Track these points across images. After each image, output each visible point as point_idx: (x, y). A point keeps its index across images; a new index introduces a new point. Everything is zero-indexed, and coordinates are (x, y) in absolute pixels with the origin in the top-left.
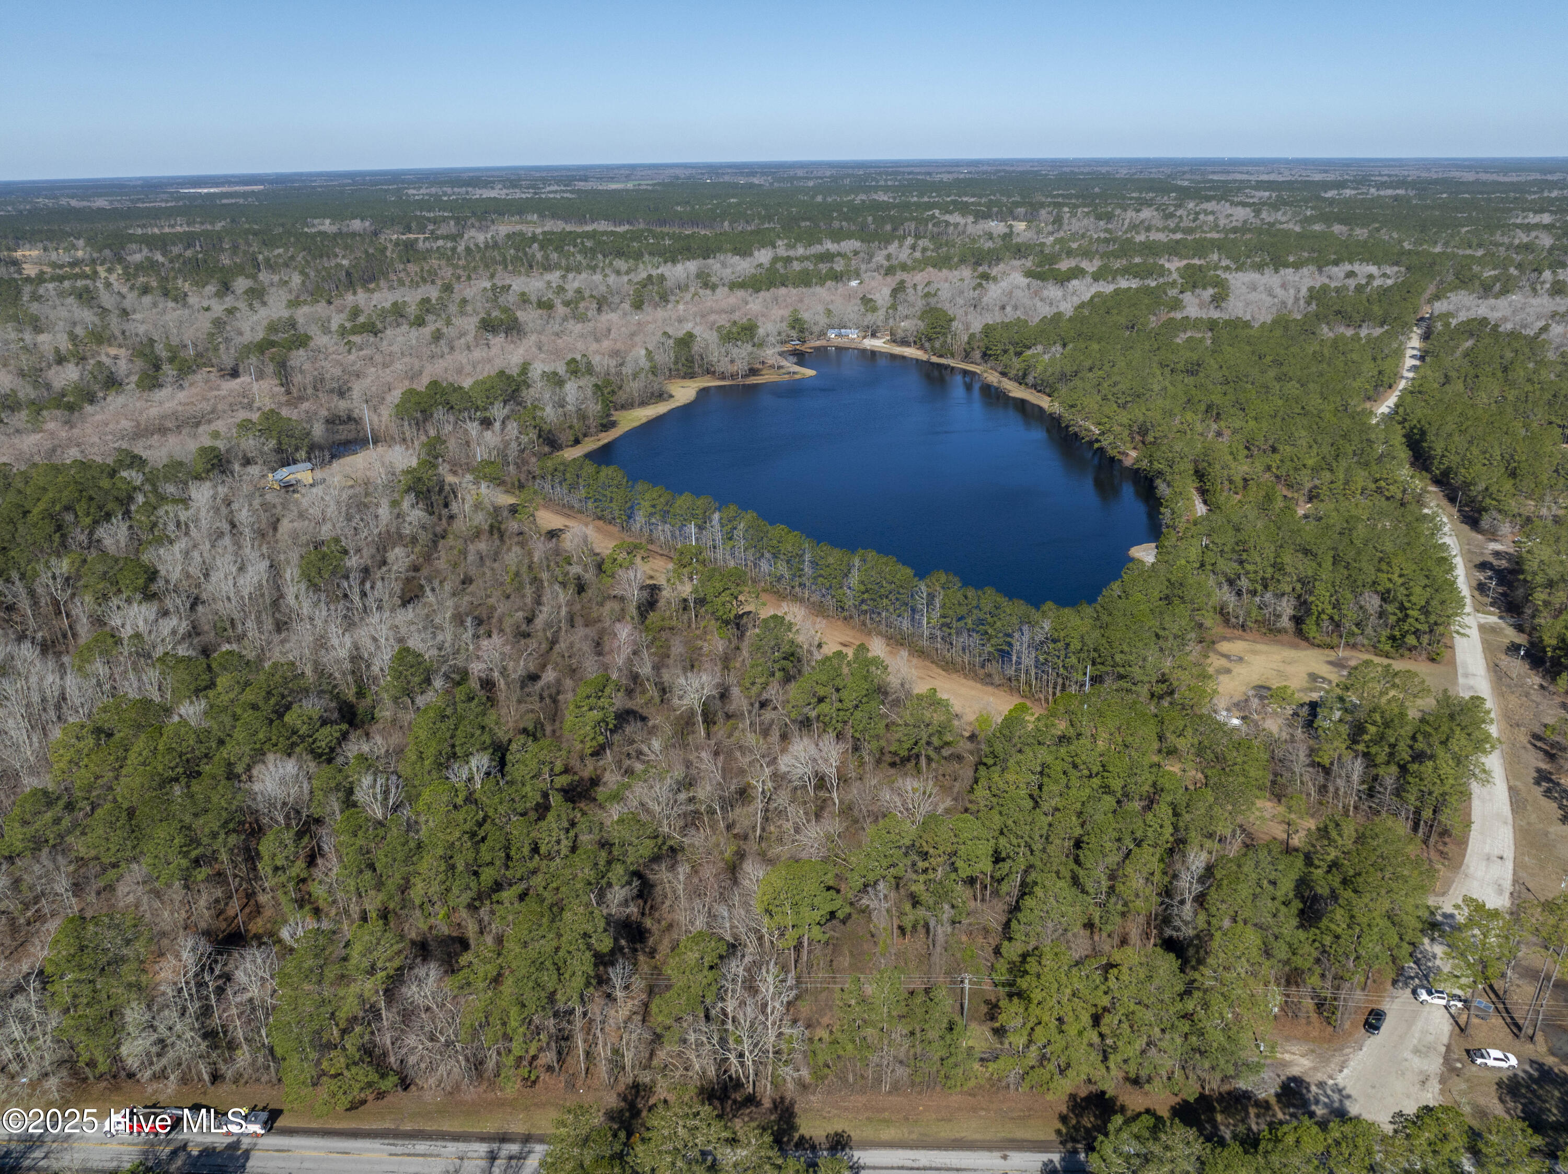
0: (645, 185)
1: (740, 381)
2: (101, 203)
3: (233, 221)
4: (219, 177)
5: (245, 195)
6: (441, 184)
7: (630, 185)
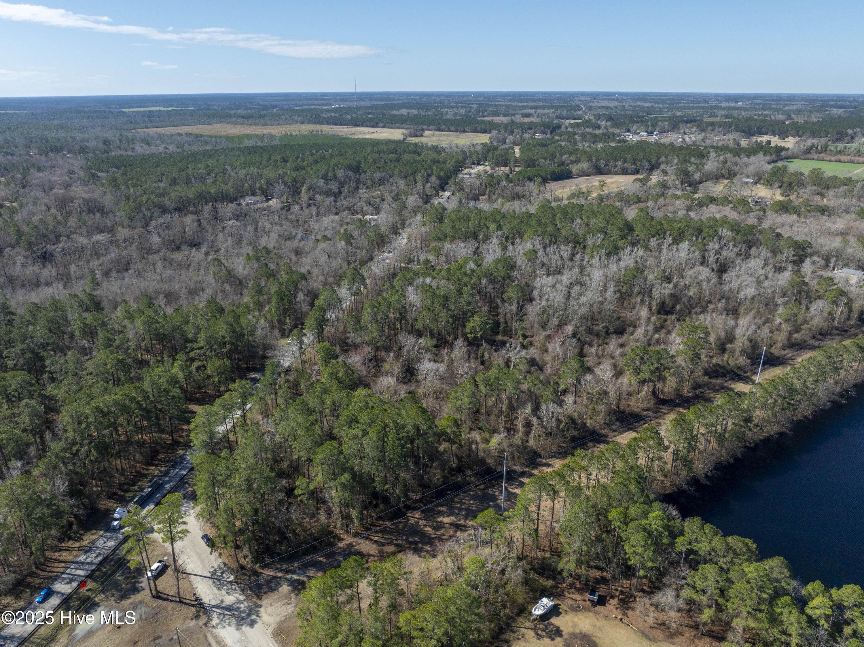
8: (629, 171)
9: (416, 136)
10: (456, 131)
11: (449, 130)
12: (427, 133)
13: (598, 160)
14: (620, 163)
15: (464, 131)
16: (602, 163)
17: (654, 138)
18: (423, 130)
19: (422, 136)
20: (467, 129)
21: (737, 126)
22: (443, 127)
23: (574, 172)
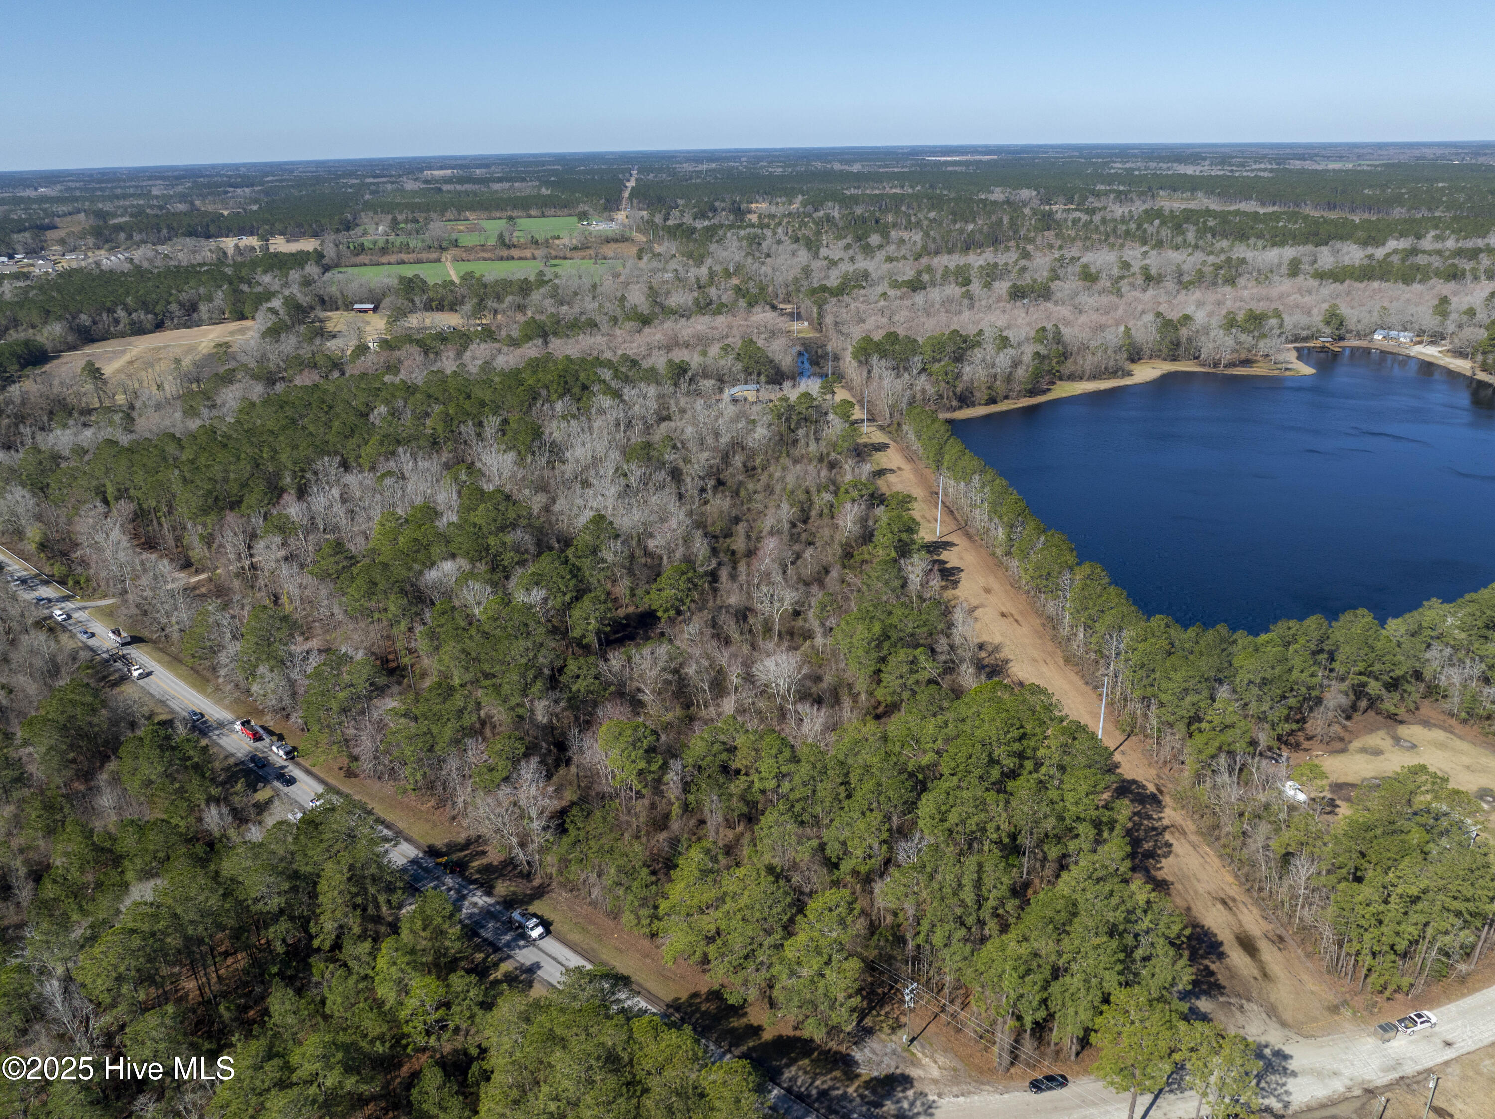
0: (1365, 165)
1: (1221, 370)
2: (856, 168)
3: (931, 186)
4: (962, 147)
5: (967, 164)
6: (1161, 159)
7: (1350, 166)
8: (147, 326)
13: (75, 316)
14: (120, 313)
16: (85, 319)
17: (41, 265)
21: (168, 228)
23: (46, 344)
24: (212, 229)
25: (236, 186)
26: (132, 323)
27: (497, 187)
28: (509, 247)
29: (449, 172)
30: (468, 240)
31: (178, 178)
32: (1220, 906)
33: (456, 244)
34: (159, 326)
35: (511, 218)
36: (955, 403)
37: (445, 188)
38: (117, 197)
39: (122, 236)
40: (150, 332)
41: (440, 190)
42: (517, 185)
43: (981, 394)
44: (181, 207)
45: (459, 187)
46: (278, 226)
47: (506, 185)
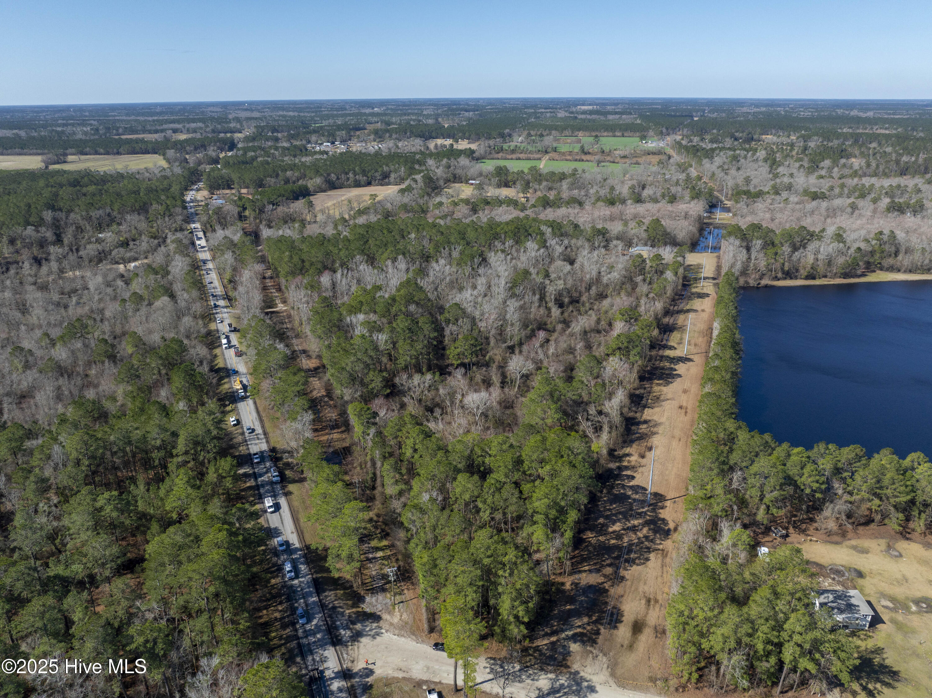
8: (363, 183)
9: (58, 163)
10: (108, 153)
11: (97, 153)
12: (70, 158)
13: (329, 175)
14: (351, 175)
15: (118, 153)
16: (333, 177)
17: (342, 148)
18: (66, 155)
19: (65, 162)
20: (121, 150)
21: (412, 132)
22: (88, 149)
23: (311, 189)
24: (434, 134)
25: (466, 111)
26: (356, 181)
27: (610, 117)
28: (586, 154)
29: (590, 107)
30: (564, 148)
31: (443, 105)
32: (643, 602)
33: (555, 150)
34: (369, 184)
35: (596, 136)
36: (780, 275)
37: (580, 116)
38: (405, 115)
39: (388, 135)
40: (364, 186)
41: (576, 118)
42: (624, 116)
43: (804, 273)
44: (430, 121)
45: (588, 117)
46: (467, 135)
47: (617, 116)
